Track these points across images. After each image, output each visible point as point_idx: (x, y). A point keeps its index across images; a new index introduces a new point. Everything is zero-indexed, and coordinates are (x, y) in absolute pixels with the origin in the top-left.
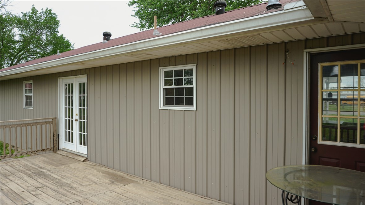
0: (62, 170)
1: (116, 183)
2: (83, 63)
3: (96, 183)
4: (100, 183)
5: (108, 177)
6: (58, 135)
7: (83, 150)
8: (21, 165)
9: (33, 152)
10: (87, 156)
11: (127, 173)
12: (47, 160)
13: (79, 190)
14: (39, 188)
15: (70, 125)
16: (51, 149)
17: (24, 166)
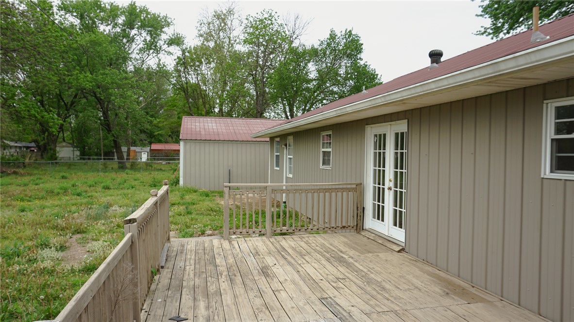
0: (369, 260)
1: (453, 296)
2: (403, 102)
3: (420, 290)
4: (425, 291)
5: (439, 284)
6: (364, 208)
7: (399, 234)
8: (318, 244)
9: (332, 229)
10: (404, 245)
11: (472, 283)
12: (349, 242)
13: (394, 295)
14: (341, 279)
15: (379, 195)
16: (353, 227)
17: (321, 245)
